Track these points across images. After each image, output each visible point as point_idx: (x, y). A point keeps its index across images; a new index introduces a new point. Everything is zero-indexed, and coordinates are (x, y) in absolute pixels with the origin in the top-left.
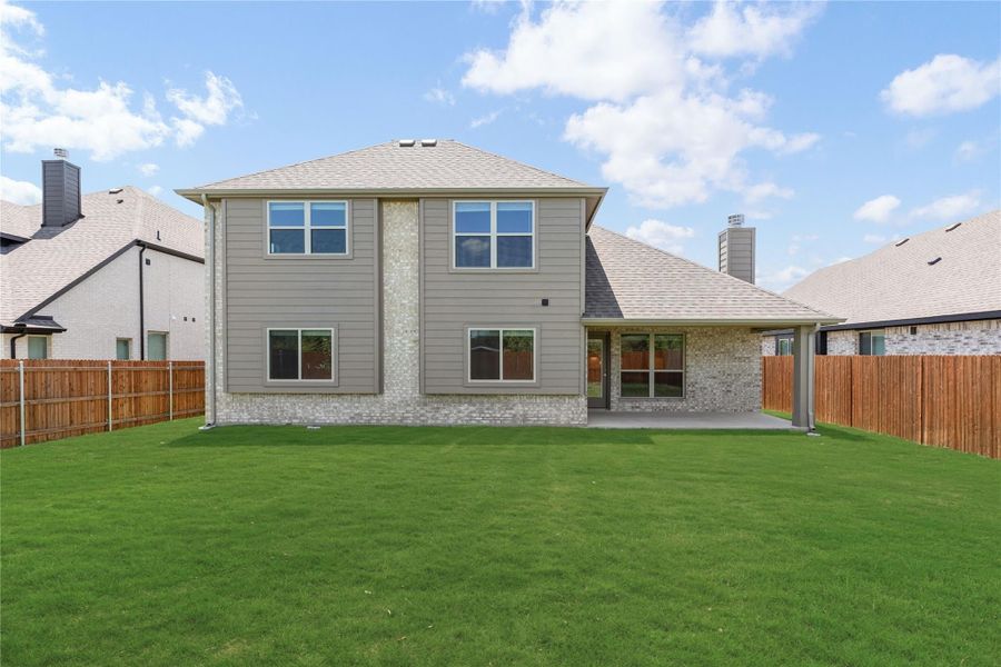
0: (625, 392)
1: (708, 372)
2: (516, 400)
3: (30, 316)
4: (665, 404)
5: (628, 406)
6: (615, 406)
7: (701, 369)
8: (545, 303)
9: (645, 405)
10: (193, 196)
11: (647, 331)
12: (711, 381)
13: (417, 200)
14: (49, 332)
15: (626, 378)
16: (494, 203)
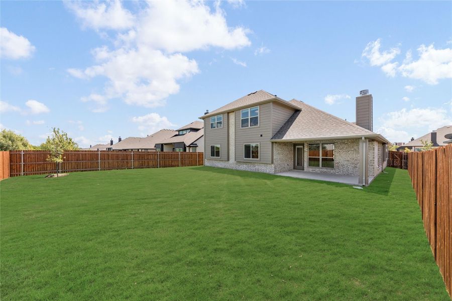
0: (310, 165)
1: (345, 159)
2: (256, 164)
3: (192, 144)
4: (325, 170)
5: (311, 169)
6: (306, 169)
7: (342, 157)
8: (261, 136)
9: (317, 170)
10: (200, 118)
11: (319, 142)
12: (346, 162)
13: (234, 112)
14: (196, 147)
15: (310, 159)
16: (249, 109)
